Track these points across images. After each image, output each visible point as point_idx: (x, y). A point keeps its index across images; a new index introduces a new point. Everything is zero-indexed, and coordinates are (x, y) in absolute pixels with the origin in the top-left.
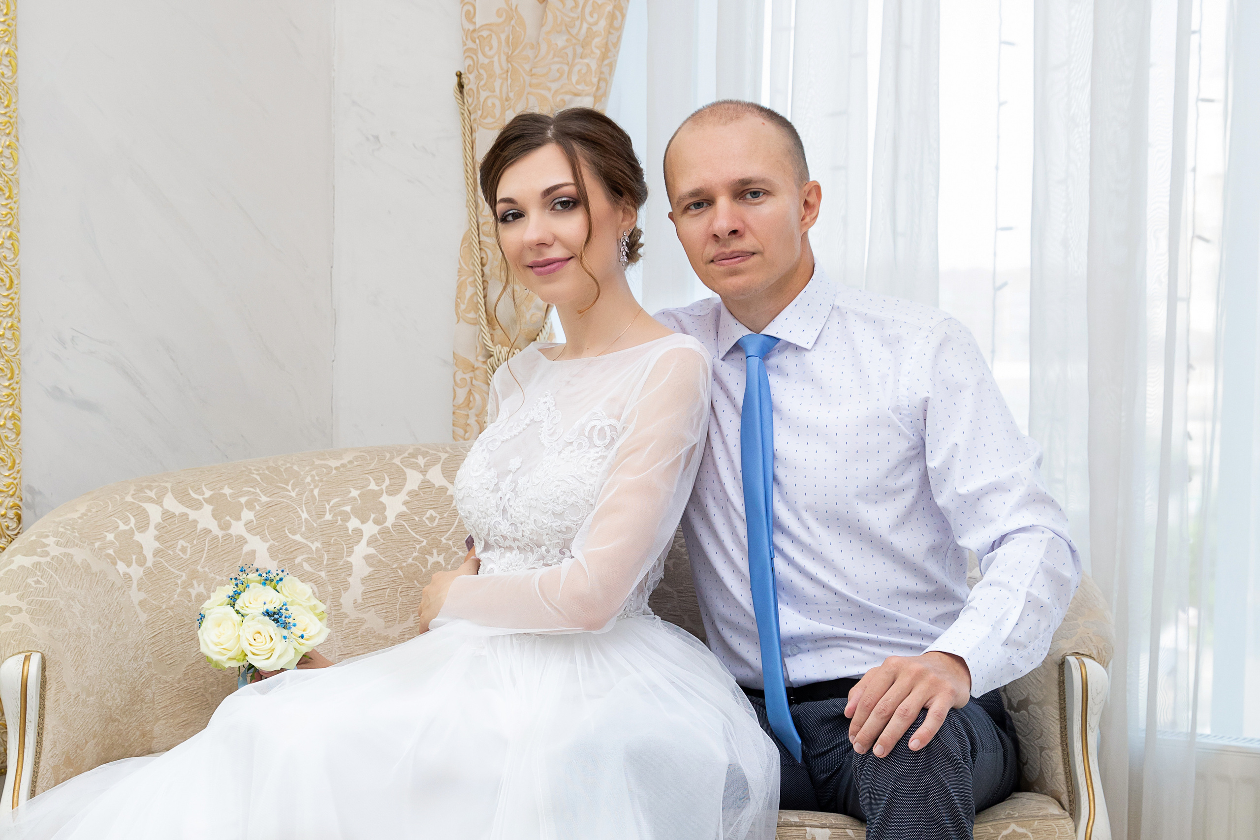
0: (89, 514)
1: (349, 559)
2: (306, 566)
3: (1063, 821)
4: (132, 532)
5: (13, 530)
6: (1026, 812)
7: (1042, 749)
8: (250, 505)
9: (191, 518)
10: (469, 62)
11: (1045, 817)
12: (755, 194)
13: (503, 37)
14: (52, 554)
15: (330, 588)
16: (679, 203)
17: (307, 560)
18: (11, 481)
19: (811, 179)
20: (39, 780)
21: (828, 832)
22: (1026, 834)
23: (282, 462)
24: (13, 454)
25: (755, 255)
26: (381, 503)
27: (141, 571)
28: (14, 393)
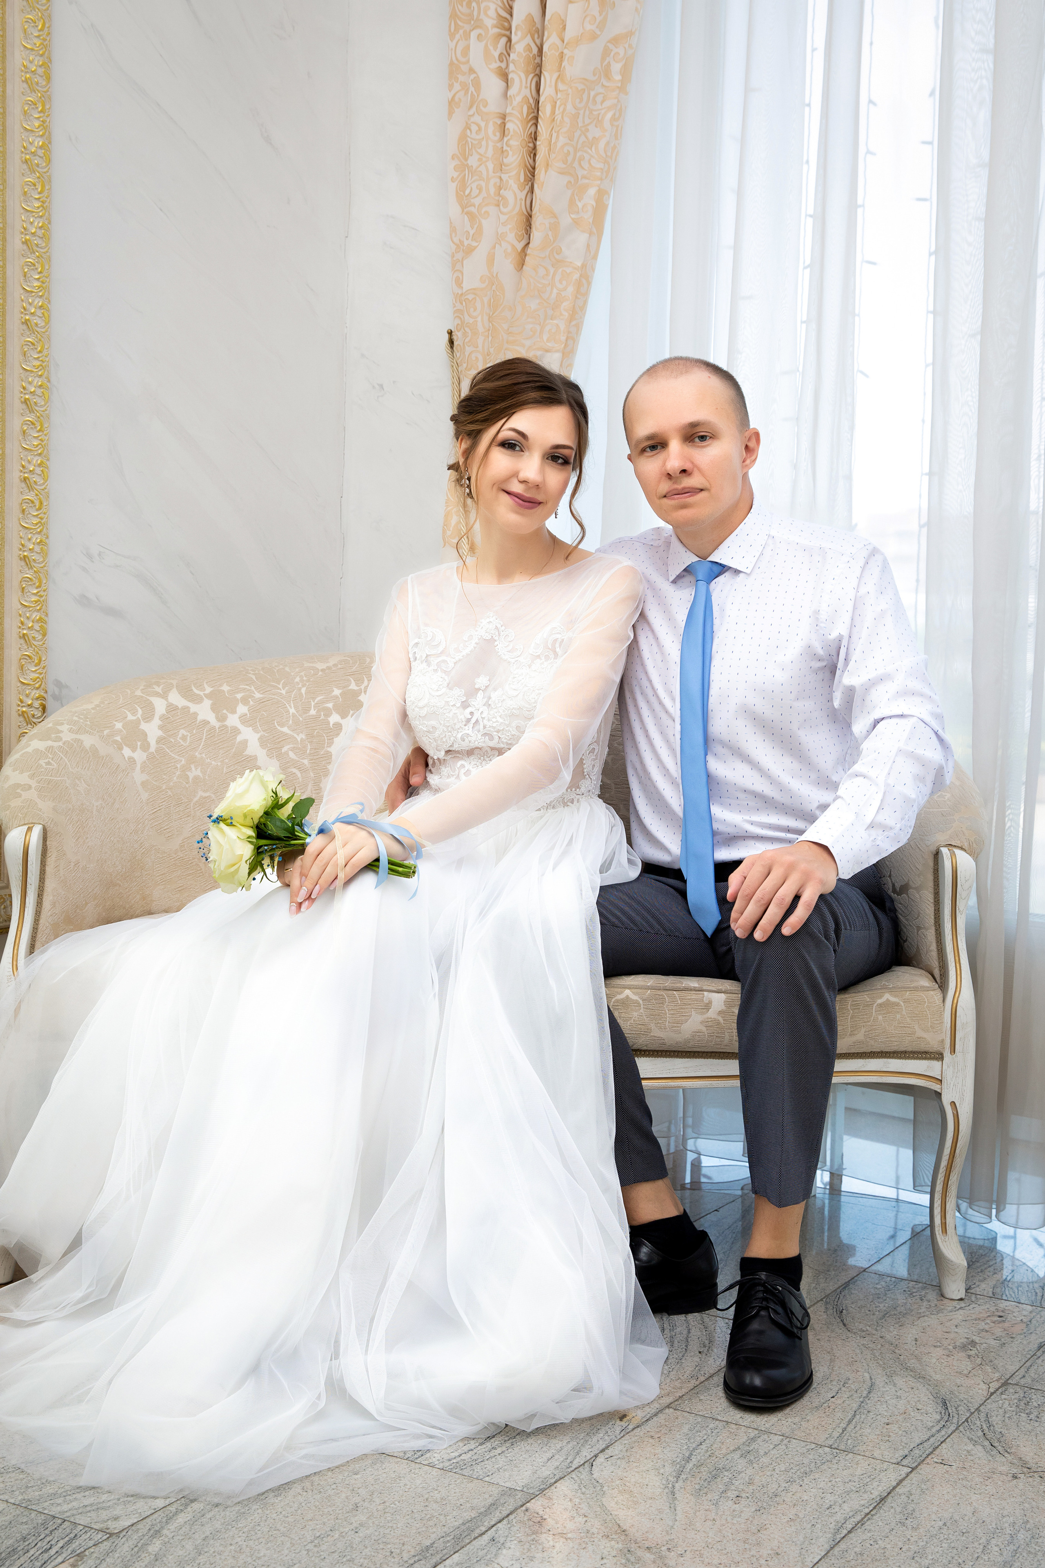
0: (102, 705)
1: (329, 749)
2: (292, 755)
3: (932, 993)
4: (138, 722)
5: (38, 718)
6: (899, 984)
7: (919, 928)
8: (245, 701)
9: (192, 711)
10: (458, 321)
11: (916, 989)
12: (703, 438)
13: (486, 300)
14: (64, 740)
15: (312, 774)
16: (637, 445)
17: (292, 749)
18: (37, 675)
19: (751, 427)
20: (39, 935)
21: (723, 996)
22: (898, 1003)
23: (276, 664)
24: (40, 652)
25: (703, 492)
26: (360, 701)
27: (144, 756)
28: (41, 599)
